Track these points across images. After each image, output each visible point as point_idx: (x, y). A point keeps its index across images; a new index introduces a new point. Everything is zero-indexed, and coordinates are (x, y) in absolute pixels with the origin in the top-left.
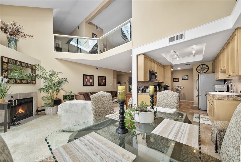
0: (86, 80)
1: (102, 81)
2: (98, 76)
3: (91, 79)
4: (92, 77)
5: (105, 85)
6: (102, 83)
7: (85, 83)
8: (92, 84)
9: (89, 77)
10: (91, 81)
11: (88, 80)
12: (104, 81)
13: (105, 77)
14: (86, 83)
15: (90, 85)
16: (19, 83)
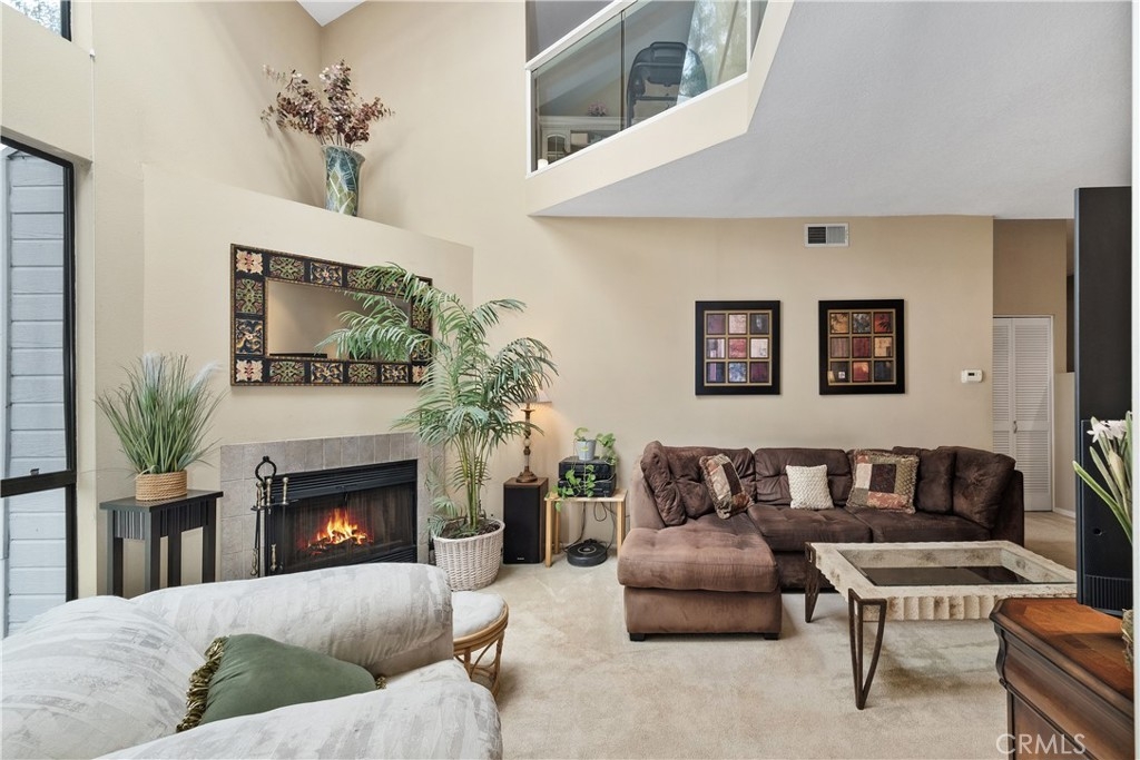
0: (721, 343)
1: (864, 352)
2: (825, 306)
3: (755, 332)
4: (768, 314)
5: (891, 380)
6: (865, 367)
7: (713, 368)
8: (766, 381)
9: (741, 318)
10: (755, 353)
11: (728, 347)
12: (882, 347)
13: (898, 305)
14: (721, 366)
15: (749, 384)
16: (327, 383)
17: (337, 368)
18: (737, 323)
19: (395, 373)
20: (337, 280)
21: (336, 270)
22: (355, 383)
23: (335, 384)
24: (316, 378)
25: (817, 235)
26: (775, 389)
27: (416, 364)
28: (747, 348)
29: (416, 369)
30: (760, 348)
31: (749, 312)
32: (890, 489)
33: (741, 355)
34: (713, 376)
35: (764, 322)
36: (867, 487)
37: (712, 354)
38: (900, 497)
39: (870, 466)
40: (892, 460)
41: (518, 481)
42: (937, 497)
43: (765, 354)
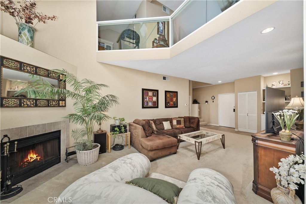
0: (147, 98)
1: (172, 100)
2: (166, 92)
3: (154, 96)
4: (156, 92)
5: (176, 106)
6: (172, 103)
7: (146, 102)
8: (156, 105)
9: (151, 93)
10: (154, 100)
11: (149, 99)
12: (174, 99)
13: (177, 92)
14: (147, 102)
15: (153, 106)
16: (28, 106)
17: (33, 101)
18: (150, 94)
19: (54, 103)
20: (33, 71)
21: (33, 68)
22: (40, 107)
23: (32, 107)
24: (24, 105)
25: (164, 78)
26: (157, 107)
27: (61, 100)
28: (152, 99)
29: (61, 102)
30: (155, 99)
31: (153, 92)
32: (180, 124)
33: (151, 100)
34: (146, 105)
35: (156, 94)
36: (176, 124)
37: (145, 100)
38: (182, 125)
39: (176, 120)
40: (180, 119)
41: (97, 132)
42: (188, 124)
43: (156, 100)
